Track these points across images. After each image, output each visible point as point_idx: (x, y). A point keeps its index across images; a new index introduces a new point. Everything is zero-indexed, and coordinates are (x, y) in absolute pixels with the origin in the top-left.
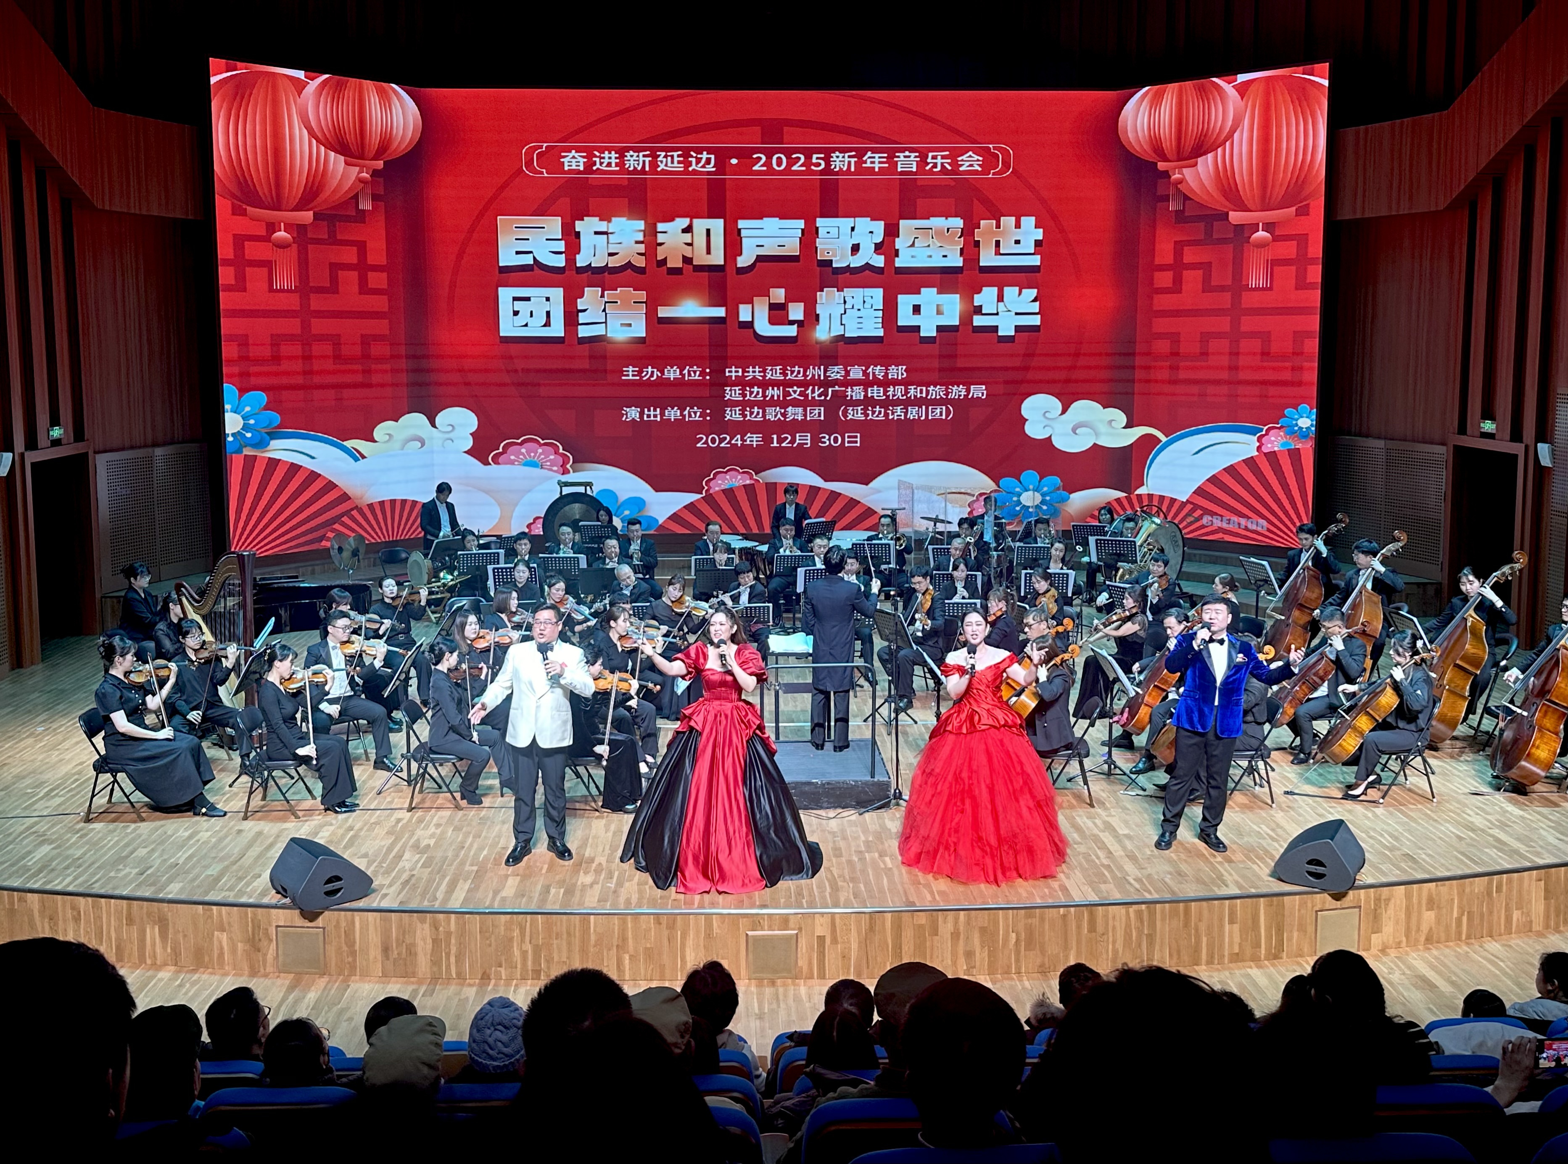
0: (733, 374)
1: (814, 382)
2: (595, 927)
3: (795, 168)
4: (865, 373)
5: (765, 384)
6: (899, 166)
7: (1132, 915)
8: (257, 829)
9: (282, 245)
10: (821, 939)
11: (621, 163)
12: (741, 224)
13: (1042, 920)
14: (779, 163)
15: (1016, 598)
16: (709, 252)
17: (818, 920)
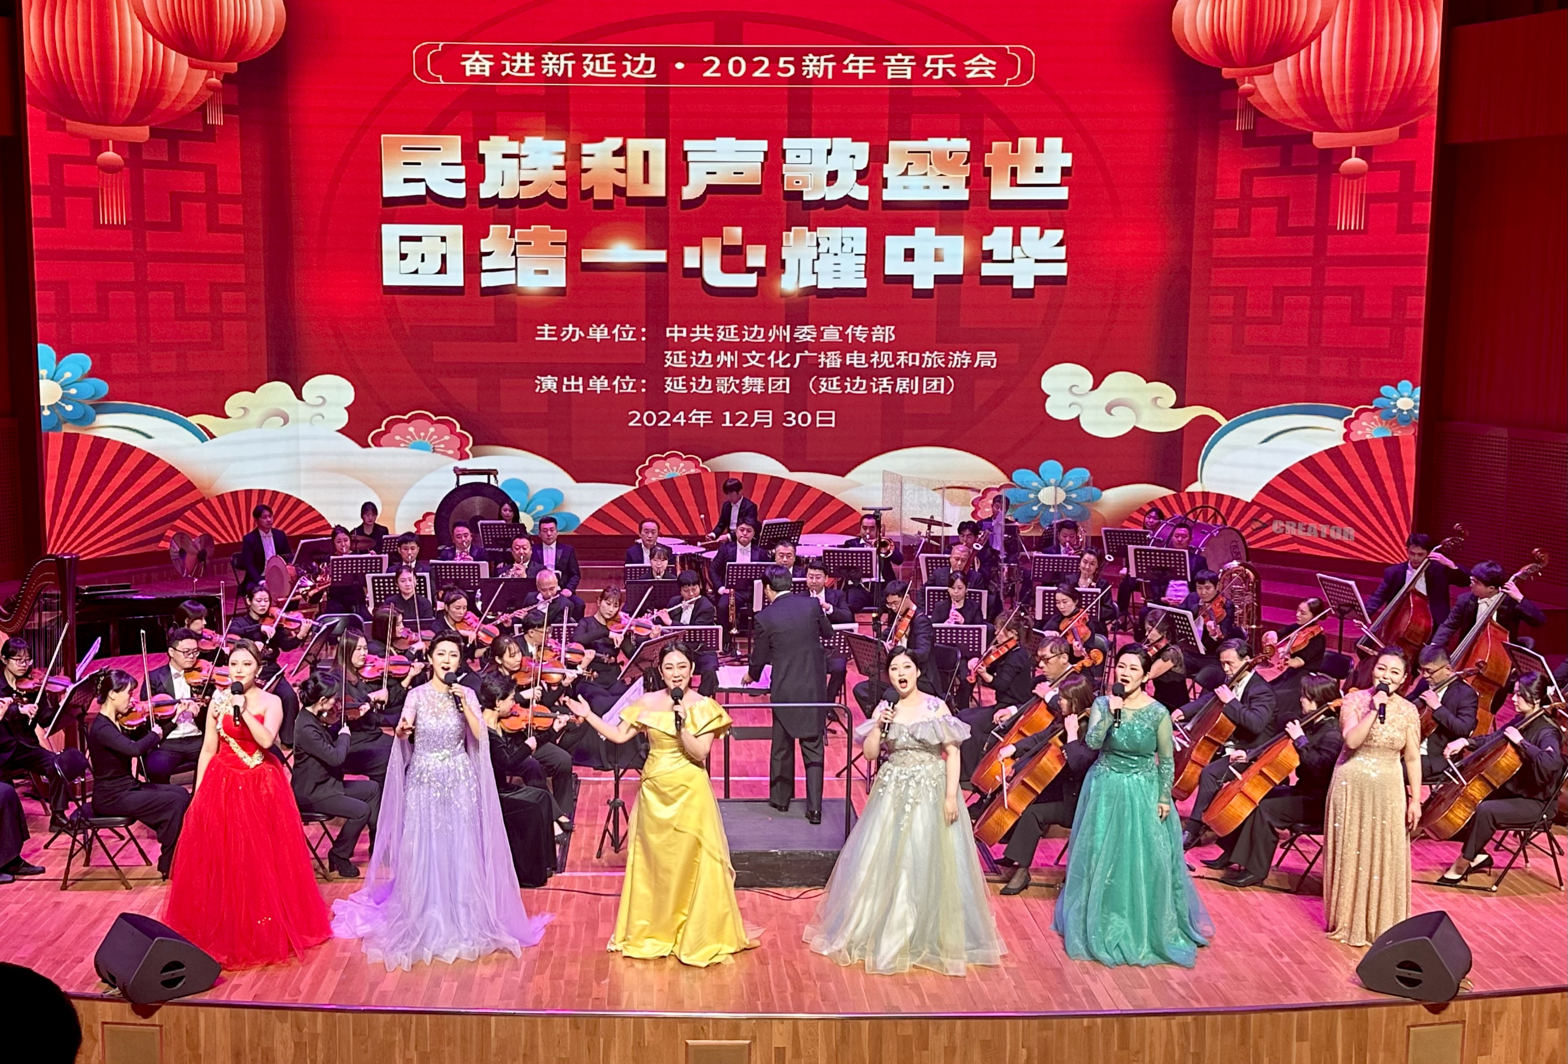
0: (676, 335)
1: (778, 345)
2: (497, 1030)
3: (757, 74)
4: (842, 335)
5: (715, 348)
6: (890, 72)
7: (1175, 1028)
8: (79, 901)
9: (109, 168)
10: (780, 1051)
11: (537, 67)
12: (688, 145)
13: (1061, 1032)
14: (737, 68)
15: (1032, 624)
16: (646, 180)
17: (776, 1027)
